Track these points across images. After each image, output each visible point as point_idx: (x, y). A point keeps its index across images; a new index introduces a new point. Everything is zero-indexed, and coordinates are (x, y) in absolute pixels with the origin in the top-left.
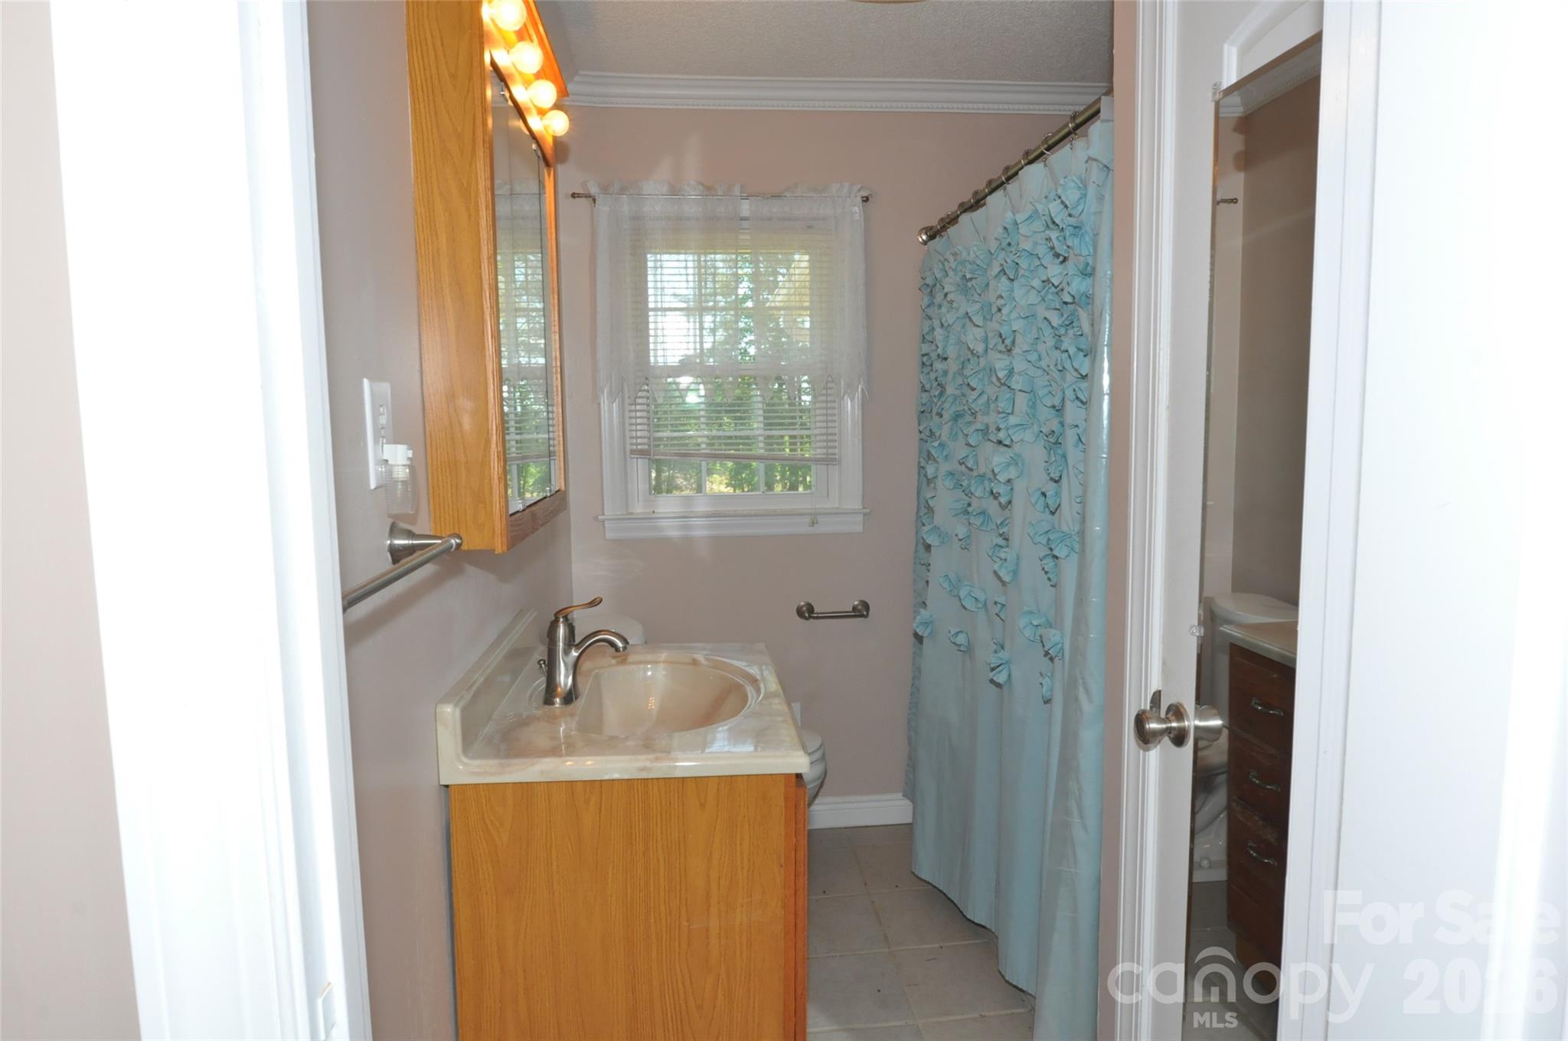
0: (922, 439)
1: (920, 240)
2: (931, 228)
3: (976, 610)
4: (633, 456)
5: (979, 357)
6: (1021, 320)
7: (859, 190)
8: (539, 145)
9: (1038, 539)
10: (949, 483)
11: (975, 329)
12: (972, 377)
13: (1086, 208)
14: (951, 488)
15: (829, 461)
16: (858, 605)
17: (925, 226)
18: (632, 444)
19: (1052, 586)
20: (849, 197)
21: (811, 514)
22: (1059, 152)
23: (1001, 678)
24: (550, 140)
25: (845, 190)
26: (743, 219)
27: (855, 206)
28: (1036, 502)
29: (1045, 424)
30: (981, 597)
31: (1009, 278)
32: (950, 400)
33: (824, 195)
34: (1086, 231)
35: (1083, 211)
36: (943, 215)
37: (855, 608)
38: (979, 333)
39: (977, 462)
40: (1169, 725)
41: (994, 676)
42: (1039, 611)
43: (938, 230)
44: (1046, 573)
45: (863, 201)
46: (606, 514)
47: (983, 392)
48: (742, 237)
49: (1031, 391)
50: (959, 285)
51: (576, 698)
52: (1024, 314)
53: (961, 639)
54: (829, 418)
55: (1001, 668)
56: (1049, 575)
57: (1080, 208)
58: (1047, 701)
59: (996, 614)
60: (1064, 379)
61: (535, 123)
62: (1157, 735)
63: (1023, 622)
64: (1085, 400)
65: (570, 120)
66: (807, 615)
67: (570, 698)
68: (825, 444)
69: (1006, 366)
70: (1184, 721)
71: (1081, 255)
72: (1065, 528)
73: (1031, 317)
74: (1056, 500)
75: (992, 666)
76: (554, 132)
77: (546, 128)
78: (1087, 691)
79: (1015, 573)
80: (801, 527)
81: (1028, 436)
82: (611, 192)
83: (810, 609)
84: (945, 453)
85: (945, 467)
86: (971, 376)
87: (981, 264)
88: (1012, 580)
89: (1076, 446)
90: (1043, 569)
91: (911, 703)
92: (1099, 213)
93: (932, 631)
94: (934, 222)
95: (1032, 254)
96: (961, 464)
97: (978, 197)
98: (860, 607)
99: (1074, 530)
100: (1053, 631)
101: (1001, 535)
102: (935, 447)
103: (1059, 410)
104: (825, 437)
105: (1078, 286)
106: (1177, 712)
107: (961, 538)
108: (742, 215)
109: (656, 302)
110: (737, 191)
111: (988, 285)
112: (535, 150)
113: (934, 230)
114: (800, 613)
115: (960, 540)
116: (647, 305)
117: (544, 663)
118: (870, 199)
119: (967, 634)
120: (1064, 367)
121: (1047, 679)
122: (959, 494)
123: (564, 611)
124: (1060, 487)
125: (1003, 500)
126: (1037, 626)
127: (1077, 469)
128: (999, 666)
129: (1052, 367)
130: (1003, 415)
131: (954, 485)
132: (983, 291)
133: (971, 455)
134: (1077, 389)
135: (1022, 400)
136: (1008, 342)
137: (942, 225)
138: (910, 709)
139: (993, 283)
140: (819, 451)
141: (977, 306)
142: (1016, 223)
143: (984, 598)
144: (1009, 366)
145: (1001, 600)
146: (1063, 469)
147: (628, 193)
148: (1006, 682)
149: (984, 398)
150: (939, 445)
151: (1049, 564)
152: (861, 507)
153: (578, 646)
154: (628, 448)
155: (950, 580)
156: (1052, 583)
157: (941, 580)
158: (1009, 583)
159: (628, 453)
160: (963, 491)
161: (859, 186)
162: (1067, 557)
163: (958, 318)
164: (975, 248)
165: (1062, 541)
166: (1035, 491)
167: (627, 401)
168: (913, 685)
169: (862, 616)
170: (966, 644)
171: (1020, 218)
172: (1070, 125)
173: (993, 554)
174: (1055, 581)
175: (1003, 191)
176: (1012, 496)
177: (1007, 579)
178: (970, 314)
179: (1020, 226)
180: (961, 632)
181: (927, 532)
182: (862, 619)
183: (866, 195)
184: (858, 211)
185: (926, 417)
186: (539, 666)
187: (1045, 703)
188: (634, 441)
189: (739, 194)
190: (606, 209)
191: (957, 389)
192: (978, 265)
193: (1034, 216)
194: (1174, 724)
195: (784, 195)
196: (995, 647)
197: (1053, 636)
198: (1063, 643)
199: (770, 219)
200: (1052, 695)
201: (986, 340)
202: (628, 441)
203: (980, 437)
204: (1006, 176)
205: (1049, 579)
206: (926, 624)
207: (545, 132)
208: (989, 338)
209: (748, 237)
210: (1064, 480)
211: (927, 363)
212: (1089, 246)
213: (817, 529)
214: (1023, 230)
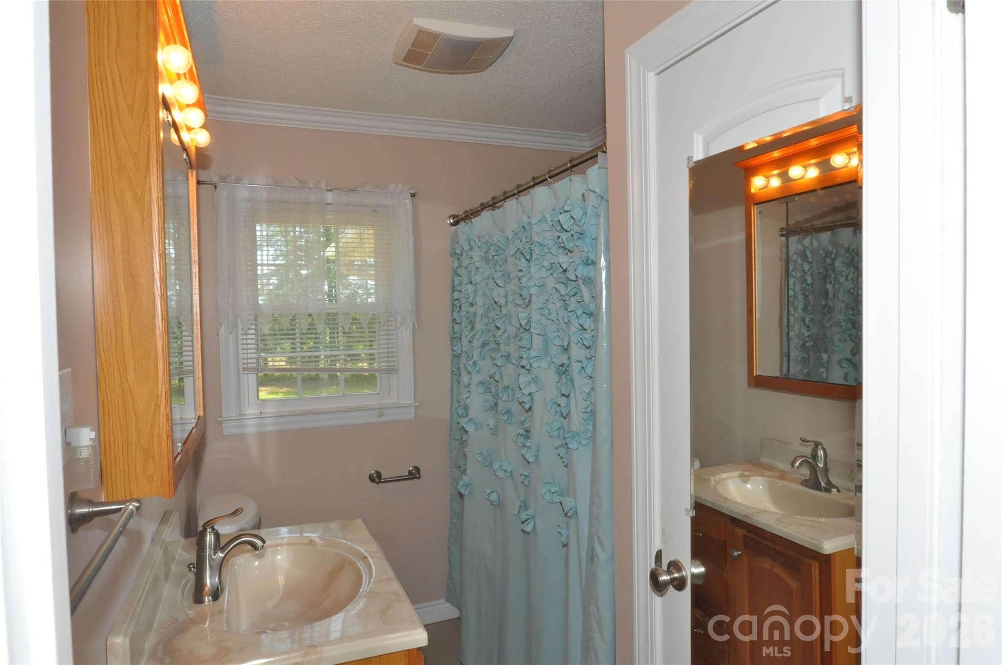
0: (454, 355)
1: (448, 222)
2: (457, 216)
3: (505, 477)
4: (245, 372)
5: (501, 307)
6: (537, 287)
7: (409, 189)
8: (188, 155)
9: (553, 434)
10: (481, 389)
11: (499, 289)
12: (497, 321)
13: (586, 221)
14: (482, 392)
15: (391, 370)
16: (412, 470)
17: (453, 214)
18: (244, 364)
19: (564, 466)
20: (402, 193)
21: (379, 409)
22: (561, 181)
23: (529, 528)
24: (193, 149)
25: (400, 188)
26: (328, 204)
27: (406, 199)
28: (551, 408)
29: (555, 357)
30: (509, 469)
31: (527, 260)
32: (479, 332)
33: (384, 191)
34: (586, 236)
35: (584, 223)
36: (468, 209)
37: (410, 472)
38: (502, 291)
39: (501, 377)
40: (672, 576)
41: (524, 526)
42: (554, 483)
43: (463, 218)
44: (562, 458)
45: (412, 196)
46: (223, 416)
47: (505, 330)
48: (327, 217)
49: (545, 334)
50: (483, 257)
51: (222, 593)
52: (538, 284)
53: (494, 497)
54: (390, 341)
55: (528, 521)
56: (563, 460)
57: (583, 221)
58: (565, 545)
59: (522, 482)
60: (568, 328)
61: (186, 136)
62: (666, 584)
63: (544, 490)
64: (588, 346)
65: (211, 136)
66: (377, 481)
67: (216, 594)
68: (387, 359)
69: (526, 317)
70: (682, 571)
71: (583, 251)
72: (574, 429)
73: (542, 286)
74: (567, 410)
75: (522, 520)
76: (198, 144)
77: (192, 140)
78: (601, 543)
79: (537, 456)
80: (372, 418)
81: (544, 364)
82: (228, 182)
83: (379, 475)
84: (476, 369)
85: (477, 378)
86: (496, 319)
87: (502, 247)
88: (535, 461)
89: (580, 373)
90: (559, 455)
91: (449, 535)
92: (597, 225)
93: (470, 491)
94: (460, 212)
95: (542, 245)
96: (490, 378)
97: (495, 201)
98: (414, 472)
99: (581, 430)
100: (570, 499)
101: (524, 429)
102: (470, 365)
103: (566, 349)
104: (387, 355)
105: (582, 271)
106: (675, 565)
107: (491, 427)
108: (327, 202)
109: (262, 260)
110: (323, 185)
111: (506, 260)
112: (185, 159)
113: (460, 217)
114: (371, 478)
115: (491, 429)
116: (256, 262)
117: (194, 567)
118: (416, 195)
119: (497, 493)
120: (569, 321)
121: (564, 530)
122: (489, 396)
123: (211, 522)
124: (569, 400)
125: (527, 407)
126: (553, 493)
127: (582, 390)
128: (527, 520)
129: (561, 321)
130: (525, 349)
131: (485, 390)
132: (503, 264)
133: (497, 372)
134: (583, 338)
135: (538, 341)
136: (527, 301)
137: (466, 215)
138: (449, 539)
139: (510, 260)
140: (382, 364)
141: (500, 274)
142: (530, 224)
143: (511, 469)
144: (528, 316)
145: (526, 473)
146: (571, 389)
147: (242, 183)
148: (532, 530)
149: (506, 335)
150: (473, 363)
151: (562, 452)
152: (413, 402)
153: (222, 549)
154: (241, 366)
155: (483, 455)
156: (564, 464)
157: (477, 456)
158: (533, 463)
159: (241, 370)
160: (492, 396)
161: (409, 186)
162: (577, 449)
163: (483, 279)
164: (498, 236)
165: (573, 438)
166: (550, 401)
167: (240, 332)
168: (451, 522)
169: (416, 478)
170: (497, 500)
171: (534, 221)
172: (569, 165)
173: (516, 440)
174: (567, 463)
175: (515, 200)
176: (532, 403)
177: (531, 460)
178: (495, 279)
179: (533, 226)
180: (492, 492)
181: (466, 423)
182: (416, 480)
183: (413, 192)
184: (408, 203)
185: (457, 341)
186: (188, 569)
187: (563, 546)
188: (246, 361)
189: (324, 187)
190: (225, 193)
191: (484, 326)
192: (499, 247)
193: (543, 219)
194: (676, 575)
195: (358, 189)
196: (520, 503)
197: (569, 502)
198: (576, 507)
199: (347, 205)
200: (568, 542)
201: (506, 296)
202: (241, 361)
203: (504, 361)
204: (517, 190)
205: (563, 462)
206: (466, 486)
207: (191, 144)
208: (509, 295)
209: (332, 217)
210: (572, 396)
211: (458, 305)
212: (589, 246)
213: (383, 419)
214: (536, 228)
